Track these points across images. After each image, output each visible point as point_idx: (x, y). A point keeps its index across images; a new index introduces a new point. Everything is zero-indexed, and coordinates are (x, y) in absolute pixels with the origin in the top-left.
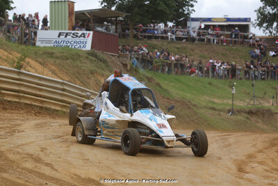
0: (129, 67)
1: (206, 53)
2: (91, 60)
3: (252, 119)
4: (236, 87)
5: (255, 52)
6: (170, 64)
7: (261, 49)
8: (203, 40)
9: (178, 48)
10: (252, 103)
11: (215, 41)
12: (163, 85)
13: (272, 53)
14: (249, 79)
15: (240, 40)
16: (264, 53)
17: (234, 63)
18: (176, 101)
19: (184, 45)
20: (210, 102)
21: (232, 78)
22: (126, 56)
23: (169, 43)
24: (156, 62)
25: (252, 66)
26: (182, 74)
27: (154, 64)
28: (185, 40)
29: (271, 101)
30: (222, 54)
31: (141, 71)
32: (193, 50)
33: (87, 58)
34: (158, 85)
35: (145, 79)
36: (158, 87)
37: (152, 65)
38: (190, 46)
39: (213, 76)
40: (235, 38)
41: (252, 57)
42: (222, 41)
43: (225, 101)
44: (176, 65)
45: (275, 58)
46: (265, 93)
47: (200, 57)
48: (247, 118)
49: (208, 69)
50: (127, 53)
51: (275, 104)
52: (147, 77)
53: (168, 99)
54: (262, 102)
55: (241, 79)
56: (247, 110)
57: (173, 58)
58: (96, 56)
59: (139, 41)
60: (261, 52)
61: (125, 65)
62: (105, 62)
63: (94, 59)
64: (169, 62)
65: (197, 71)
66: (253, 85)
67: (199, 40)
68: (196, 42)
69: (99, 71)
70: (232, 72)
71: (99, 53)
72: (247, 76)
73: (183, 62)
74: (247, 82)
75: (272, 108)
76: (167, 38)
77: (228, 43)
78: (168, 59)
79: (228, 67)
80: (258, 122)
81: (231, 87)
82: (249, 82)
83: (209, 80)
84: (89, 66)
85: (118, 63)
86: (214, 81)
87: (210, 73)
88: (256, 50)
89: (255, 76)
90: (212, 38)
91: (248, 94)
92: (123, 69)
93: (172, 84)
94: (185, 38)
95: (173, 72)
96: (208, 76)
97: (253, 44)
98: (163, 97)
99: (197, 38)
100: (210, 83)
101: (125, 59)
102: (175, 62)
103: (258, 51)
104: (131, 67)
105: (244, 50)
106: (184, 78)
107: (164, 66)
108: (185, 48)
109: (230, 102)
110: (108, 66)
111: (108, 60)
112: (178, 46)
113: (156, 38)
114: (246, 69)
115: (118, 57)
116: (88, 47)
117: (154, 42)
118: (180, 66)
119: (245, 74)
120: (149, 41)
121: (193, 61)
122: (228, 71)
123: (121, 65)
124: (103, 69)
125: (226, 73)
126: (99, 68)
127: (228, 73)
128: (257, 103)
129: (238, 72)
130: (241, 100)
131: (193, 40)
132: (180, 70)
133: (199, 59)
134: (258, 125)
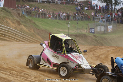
0: (21, 15)
1: (56, 8)
2: (4, 12)
3: (77, 39)
4: (70, 24)
5: (78, 8)
6: (39, 13)
7: (81, 7)
8: (54, 2)
9: (43, 6)
10: (77, 31)
11: (60, 3)
12: (36, 23)
13: (86, 8)
14: (75, 20)
15: (71, 2)
16: (82, 8)
17: (68, 13)
18: (42, 30)
19: (46, 5)
20: (58, 31)
21: (68, 20)
22: (19, 10)
23: (39, 3)
24: (33, 13)
25: (77, 14)
26: (44, 18)
27: (32, 14)
28: (46, 2)
29: (86, 30)
30: (63, 9)
31: (26, 17)
32: (49, 7)
33: (2, 11)
34: (34, 23)
35: (28, 20)
36: (34, 24)
37: (31, 14)
38: (48, 5)
39: (59, 19)
40: (69, 1)
41: (77, 10)
42: (63, 3)
43: (65, 31)
44: (42, 14)
45: (87, 10)
46: (83, 27)
47: (53, 10)
48: (75, 38)
49: (57, 16)
50: (20, 8)
51: (87, 32)
52: (29, 20)
53: (39, 29)
54: (81, 31)
55: (72, 20)
56: (75, 35)
57: (41, 11)
58: (6, 10)
59: (25, 3)
60: (81, 8)
61: (19, 14)
62: (10, 12)
63: (5, 11)
64: (39, 12)
65: (52, 17)
66: (77, 23)
67: (52, 2)
68: (51, 3)
69: (8, 17)
70: (68, 17)
71: (7, 8)
72: (75, 19)
73: (45, 13)
74: (75, 22)
75: (86, 34)
76: (38, 1)
77: (66, 3)
78: (38, 11)
79: (66, 15)
80: (79, 40)
81: (68, 24)
82: (76, 22)
83: (57, 21)
84: (2, 14)
85: (16, 13)
86: (60, 21)
87: (58, 18)
88: (79, 7)
89: (78, 19)
90: (58, 1)
91: (75, 27)
92: (18, 16)
93: (40, 23)
94: (46, 1)
95: (41, 17)
96: (57, 19)
97: (77, 4)
98: (37, 29)
99: (52, 1)
100: (57, 22)
101: (19, 11)
102: (41, 13)
103: (79, 8)
104: (22, 15)
105: (73, 7)
106: (45, 20)
107: (36, 14)
108: (46, 6)
109: (67, 31)
110: (11, 14)
111: (11, 12)
112: (43, 5)
113: (33, 1)
114: (74, 16)
115: (16, 10)
116: (2, 6)
117: (32, 3)
118: (44, 14)
119: (74, 18)
120: (29, 3)
121: (49, 12)
122: (66, 16)
123: (17, 14)
124: (9, 16)
125: (65, 17)
126: (7, 16)
127: (66, 18)
128: (79, 31)
129: (70, 17)
130: (72, 30)
131: (50, 2)
132: (44, 16)
133: (52, 11)
134: (80, 41)
